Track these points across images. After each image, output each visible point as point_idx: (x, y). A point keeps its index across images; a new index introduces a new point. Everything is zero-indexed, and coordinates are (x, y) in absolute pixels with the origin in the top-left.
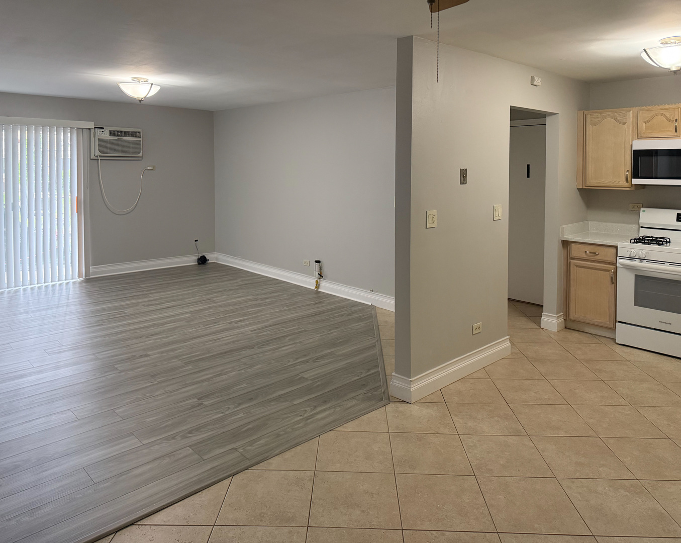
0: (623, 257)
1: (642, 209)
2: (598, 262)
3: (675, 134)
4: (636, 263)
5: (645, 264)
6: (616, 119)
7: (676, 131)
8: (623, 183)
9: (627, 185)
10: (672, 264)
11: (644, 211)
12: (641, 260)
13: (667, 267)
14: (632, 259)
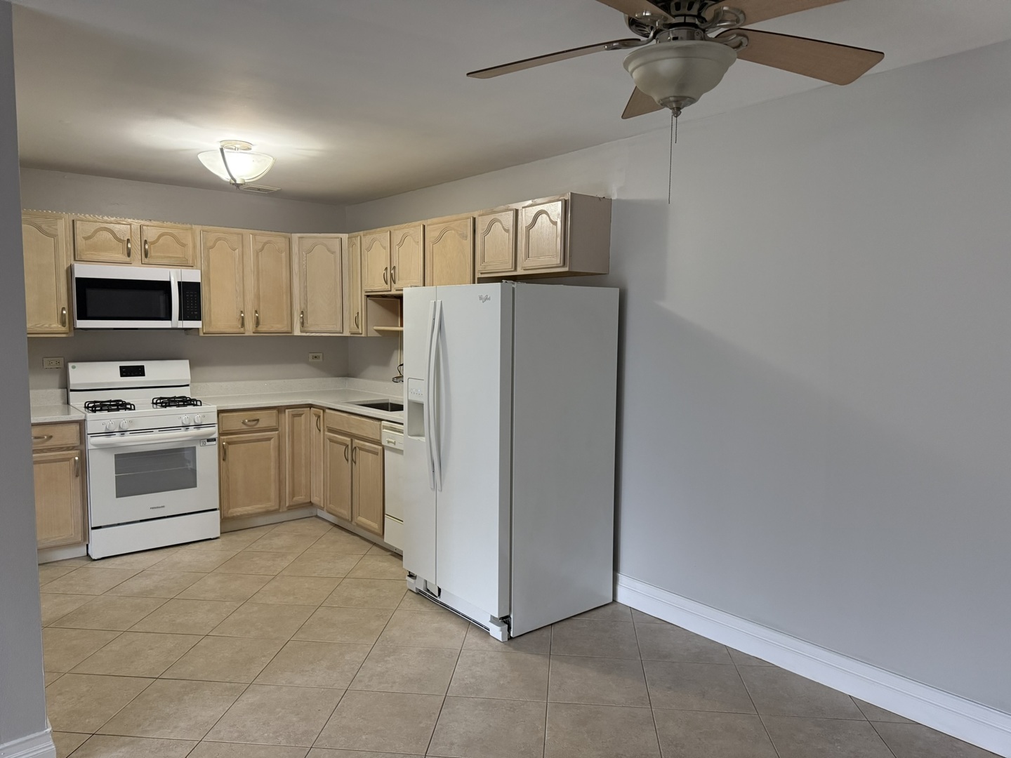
0: (94, 435)
1: (70, 365)
2: (50, 450)
3: (128, 259)
4: (116, 439)
5: (128, 437)
6: (40, 229)
7: (129, 255)
8: (56, 326)
9: (63, 329)
10: (161, 429)
11: (74, 367)
12: (123, 432)
13: (156, 435)
14: (109, 433)
